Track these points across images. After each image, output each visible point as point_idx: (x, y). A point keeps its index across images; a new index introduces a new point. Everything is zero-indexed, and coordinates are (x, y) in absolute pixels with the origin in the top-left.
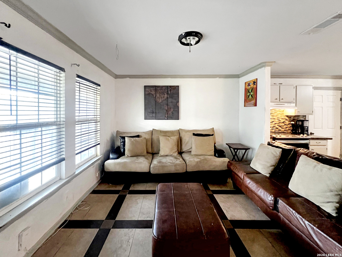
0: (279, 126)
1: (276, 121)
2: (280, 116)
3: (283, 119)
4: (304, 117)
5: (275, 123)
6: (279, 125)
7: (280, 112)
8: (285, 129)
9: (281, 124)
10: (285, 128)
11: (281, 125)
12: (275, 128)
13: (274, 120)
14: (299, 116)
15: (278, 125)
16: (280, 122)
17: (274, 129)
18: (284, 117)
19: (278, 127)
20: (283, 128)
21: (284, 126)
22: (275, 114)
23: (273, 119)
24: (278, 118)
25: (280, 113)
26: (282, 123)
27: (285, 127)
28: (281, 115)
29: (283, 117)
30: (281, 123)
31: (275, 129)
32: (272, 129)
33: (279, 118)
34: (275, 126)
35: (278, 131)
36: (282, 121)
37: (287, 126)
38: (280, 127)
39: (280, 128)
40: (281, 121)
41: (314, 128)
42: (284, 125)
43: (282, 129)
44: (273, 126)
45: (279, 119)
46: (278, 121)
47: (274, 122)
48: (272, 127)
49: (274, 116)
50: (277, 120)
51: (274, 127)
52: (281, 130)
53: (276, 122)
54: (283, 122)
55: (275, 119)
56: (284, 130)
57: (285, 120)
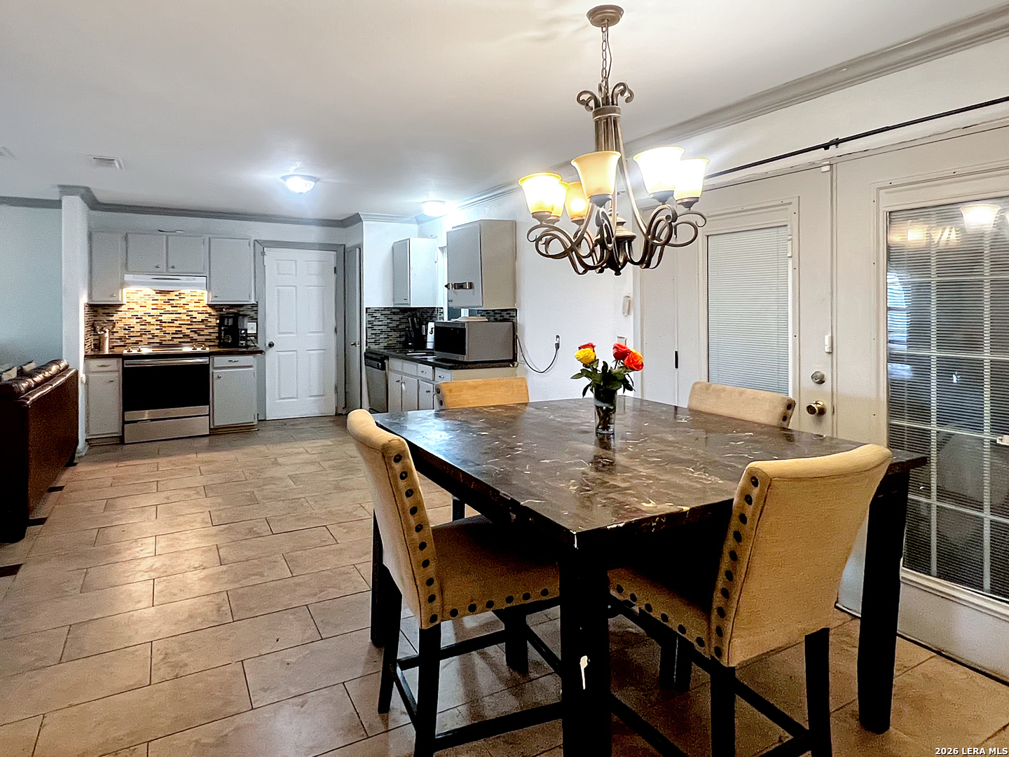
0: (191, 331)
1: (183, 318)
2: (195, 307)
3: (203, 313)
4: (255, 308)
5: (180, 324)
6: (192, 328)
7: (192, 298)
8: (208, 337)
9: (195, 326)
11: (195, 328)
12: (181, 336)
13: (178, 315)
14: (241, 306)
15: (188, 329)
16: (194, 320)
17: (177, 337)
18: (204, 309)
19: (188, 332)
22: (178, 302)
23: (176, 313)
24: (187, 311)
25: (193, 300)
26: (199, 322)
27: (206, 332)
28: (197, 304)
29: (201, 309)
30: (196, 322)
33: (192, 311)
34: (181, 331)
35: (187, 342)
36: (200, 317)
37: (212, 331)
38: (195, 332)
39: (195, 336)
40: (195, 318)
41: (279, 334)
42: (204, 327)
44: (176, 331)
45: (190, 313)
46: (189, 318)
47: (177, 320)
48: (172, 334)
49: (177, 307)
50: (187, 315)
52: (196, 339)
53: (184, 320)
54: (203, 321)
55: (181, 313)
57: (207, 315)
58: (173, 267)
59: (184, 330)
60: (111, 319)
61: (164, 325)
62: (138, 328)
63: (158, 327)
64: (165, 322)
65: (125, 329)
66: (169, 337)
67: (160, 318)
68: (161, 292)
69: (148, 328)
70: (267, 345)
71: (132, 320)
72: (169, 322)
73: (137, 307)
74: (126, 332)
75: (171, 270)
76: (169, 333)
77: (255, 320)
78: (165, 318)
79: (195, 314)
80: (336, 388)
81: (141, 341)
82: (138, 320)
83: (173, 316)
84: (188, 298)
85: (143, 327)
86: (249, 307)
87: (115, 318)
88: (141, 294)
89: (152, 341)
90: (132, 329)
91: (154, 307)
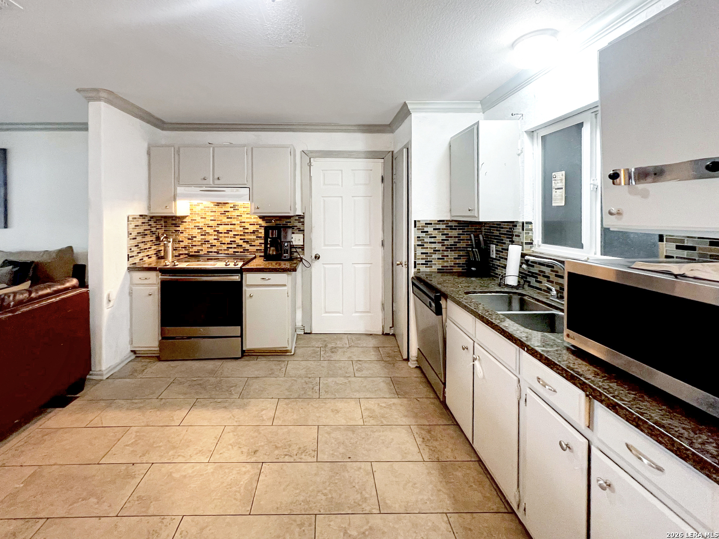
0: (244, 242)
1: (237, 229)
2: (247, 218)
3: (255, 224)
4: (302, 220)
5: (234, 235)
6: (245, 239)
7: (245, 210)
8: (258, 248)
9: (247, 237)
10: (259, 246)
11: (247, 239)
12: (235, 246)
13: (232, 226)
14: (289, 217)
15: (241, 239)
16: (246, 231)
17: (231, 248)
18: (255, 220)
19: (241, 242)
20: (254, 246)
21: (256, 242)
22: (233, 214)
23: (231, 224)
24: (240, 222)
25: (245, 212)
26: (250, 233)
28: (249, 216)
29: (252, 221)
30: (248, 233)
31: (234, 248)
32: (227, 248)
33: (244, 222)
34: (235, 241)
35: (241, 252)
36: (252, 228)
37: (260, 242)
38: (247, 242)
39: (247, 246)
40: (248, 229)
41: (325, 245)
42: (255, 237)
43: (252, 247)
44: (231, 241)
45: (243, 224)
46: (242, 229)
47: (231, 231)
48: (228, 244)
49: (232, 218)
50: (240, 227)
51: (231, 244)
52: (248, 250)
53: (238, 231)
54: (254, 232)
55: (235, 224)
56: (257, 250)
57: (258, 226)
58: (218, 179)
59: (238, 240)
60: (178, 229)
61: (220, 235)
62: (199, 238)
63: (216, 237)
64: (222, 233)
65: (189, 239)
66: (225, 247)
67: (217, 229)
68: (218, 204)
69: (207, 238)
70: (313, 257)
71: (194, 231)
72: (224, 233)
73: (198, 219)
74: (190, 241)
75: (217, 182)
76: (225, 244)
77: (302, 231)
78: (222, 229)
79: (247, 226)
80: (383, 305)
81: (202, 250)
82: (199, 231)
83: (229, 227)
84: (242, 210)
85: (203, 237)
86: (297, 218)
87: (181, 228)
88: (201, 207)
89: (210, 250)
90: (194, 239)
91: (212, 218)
